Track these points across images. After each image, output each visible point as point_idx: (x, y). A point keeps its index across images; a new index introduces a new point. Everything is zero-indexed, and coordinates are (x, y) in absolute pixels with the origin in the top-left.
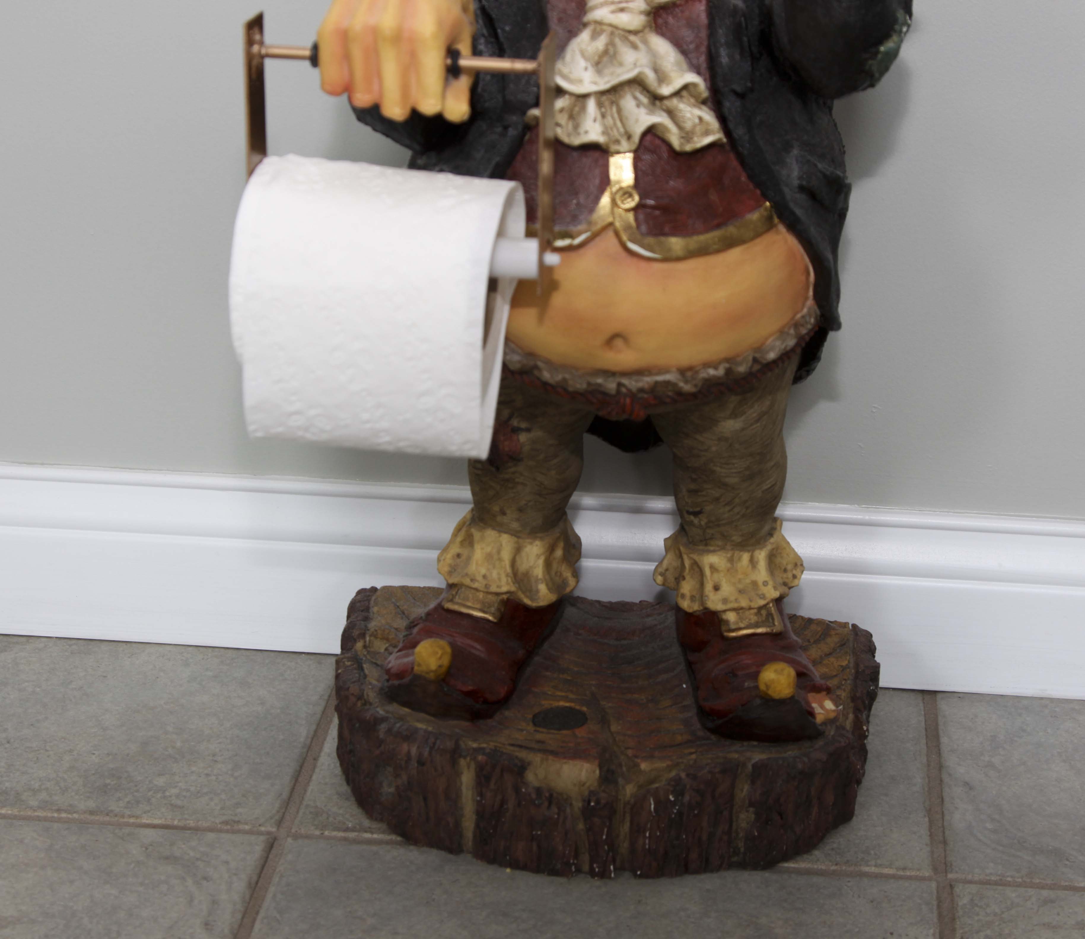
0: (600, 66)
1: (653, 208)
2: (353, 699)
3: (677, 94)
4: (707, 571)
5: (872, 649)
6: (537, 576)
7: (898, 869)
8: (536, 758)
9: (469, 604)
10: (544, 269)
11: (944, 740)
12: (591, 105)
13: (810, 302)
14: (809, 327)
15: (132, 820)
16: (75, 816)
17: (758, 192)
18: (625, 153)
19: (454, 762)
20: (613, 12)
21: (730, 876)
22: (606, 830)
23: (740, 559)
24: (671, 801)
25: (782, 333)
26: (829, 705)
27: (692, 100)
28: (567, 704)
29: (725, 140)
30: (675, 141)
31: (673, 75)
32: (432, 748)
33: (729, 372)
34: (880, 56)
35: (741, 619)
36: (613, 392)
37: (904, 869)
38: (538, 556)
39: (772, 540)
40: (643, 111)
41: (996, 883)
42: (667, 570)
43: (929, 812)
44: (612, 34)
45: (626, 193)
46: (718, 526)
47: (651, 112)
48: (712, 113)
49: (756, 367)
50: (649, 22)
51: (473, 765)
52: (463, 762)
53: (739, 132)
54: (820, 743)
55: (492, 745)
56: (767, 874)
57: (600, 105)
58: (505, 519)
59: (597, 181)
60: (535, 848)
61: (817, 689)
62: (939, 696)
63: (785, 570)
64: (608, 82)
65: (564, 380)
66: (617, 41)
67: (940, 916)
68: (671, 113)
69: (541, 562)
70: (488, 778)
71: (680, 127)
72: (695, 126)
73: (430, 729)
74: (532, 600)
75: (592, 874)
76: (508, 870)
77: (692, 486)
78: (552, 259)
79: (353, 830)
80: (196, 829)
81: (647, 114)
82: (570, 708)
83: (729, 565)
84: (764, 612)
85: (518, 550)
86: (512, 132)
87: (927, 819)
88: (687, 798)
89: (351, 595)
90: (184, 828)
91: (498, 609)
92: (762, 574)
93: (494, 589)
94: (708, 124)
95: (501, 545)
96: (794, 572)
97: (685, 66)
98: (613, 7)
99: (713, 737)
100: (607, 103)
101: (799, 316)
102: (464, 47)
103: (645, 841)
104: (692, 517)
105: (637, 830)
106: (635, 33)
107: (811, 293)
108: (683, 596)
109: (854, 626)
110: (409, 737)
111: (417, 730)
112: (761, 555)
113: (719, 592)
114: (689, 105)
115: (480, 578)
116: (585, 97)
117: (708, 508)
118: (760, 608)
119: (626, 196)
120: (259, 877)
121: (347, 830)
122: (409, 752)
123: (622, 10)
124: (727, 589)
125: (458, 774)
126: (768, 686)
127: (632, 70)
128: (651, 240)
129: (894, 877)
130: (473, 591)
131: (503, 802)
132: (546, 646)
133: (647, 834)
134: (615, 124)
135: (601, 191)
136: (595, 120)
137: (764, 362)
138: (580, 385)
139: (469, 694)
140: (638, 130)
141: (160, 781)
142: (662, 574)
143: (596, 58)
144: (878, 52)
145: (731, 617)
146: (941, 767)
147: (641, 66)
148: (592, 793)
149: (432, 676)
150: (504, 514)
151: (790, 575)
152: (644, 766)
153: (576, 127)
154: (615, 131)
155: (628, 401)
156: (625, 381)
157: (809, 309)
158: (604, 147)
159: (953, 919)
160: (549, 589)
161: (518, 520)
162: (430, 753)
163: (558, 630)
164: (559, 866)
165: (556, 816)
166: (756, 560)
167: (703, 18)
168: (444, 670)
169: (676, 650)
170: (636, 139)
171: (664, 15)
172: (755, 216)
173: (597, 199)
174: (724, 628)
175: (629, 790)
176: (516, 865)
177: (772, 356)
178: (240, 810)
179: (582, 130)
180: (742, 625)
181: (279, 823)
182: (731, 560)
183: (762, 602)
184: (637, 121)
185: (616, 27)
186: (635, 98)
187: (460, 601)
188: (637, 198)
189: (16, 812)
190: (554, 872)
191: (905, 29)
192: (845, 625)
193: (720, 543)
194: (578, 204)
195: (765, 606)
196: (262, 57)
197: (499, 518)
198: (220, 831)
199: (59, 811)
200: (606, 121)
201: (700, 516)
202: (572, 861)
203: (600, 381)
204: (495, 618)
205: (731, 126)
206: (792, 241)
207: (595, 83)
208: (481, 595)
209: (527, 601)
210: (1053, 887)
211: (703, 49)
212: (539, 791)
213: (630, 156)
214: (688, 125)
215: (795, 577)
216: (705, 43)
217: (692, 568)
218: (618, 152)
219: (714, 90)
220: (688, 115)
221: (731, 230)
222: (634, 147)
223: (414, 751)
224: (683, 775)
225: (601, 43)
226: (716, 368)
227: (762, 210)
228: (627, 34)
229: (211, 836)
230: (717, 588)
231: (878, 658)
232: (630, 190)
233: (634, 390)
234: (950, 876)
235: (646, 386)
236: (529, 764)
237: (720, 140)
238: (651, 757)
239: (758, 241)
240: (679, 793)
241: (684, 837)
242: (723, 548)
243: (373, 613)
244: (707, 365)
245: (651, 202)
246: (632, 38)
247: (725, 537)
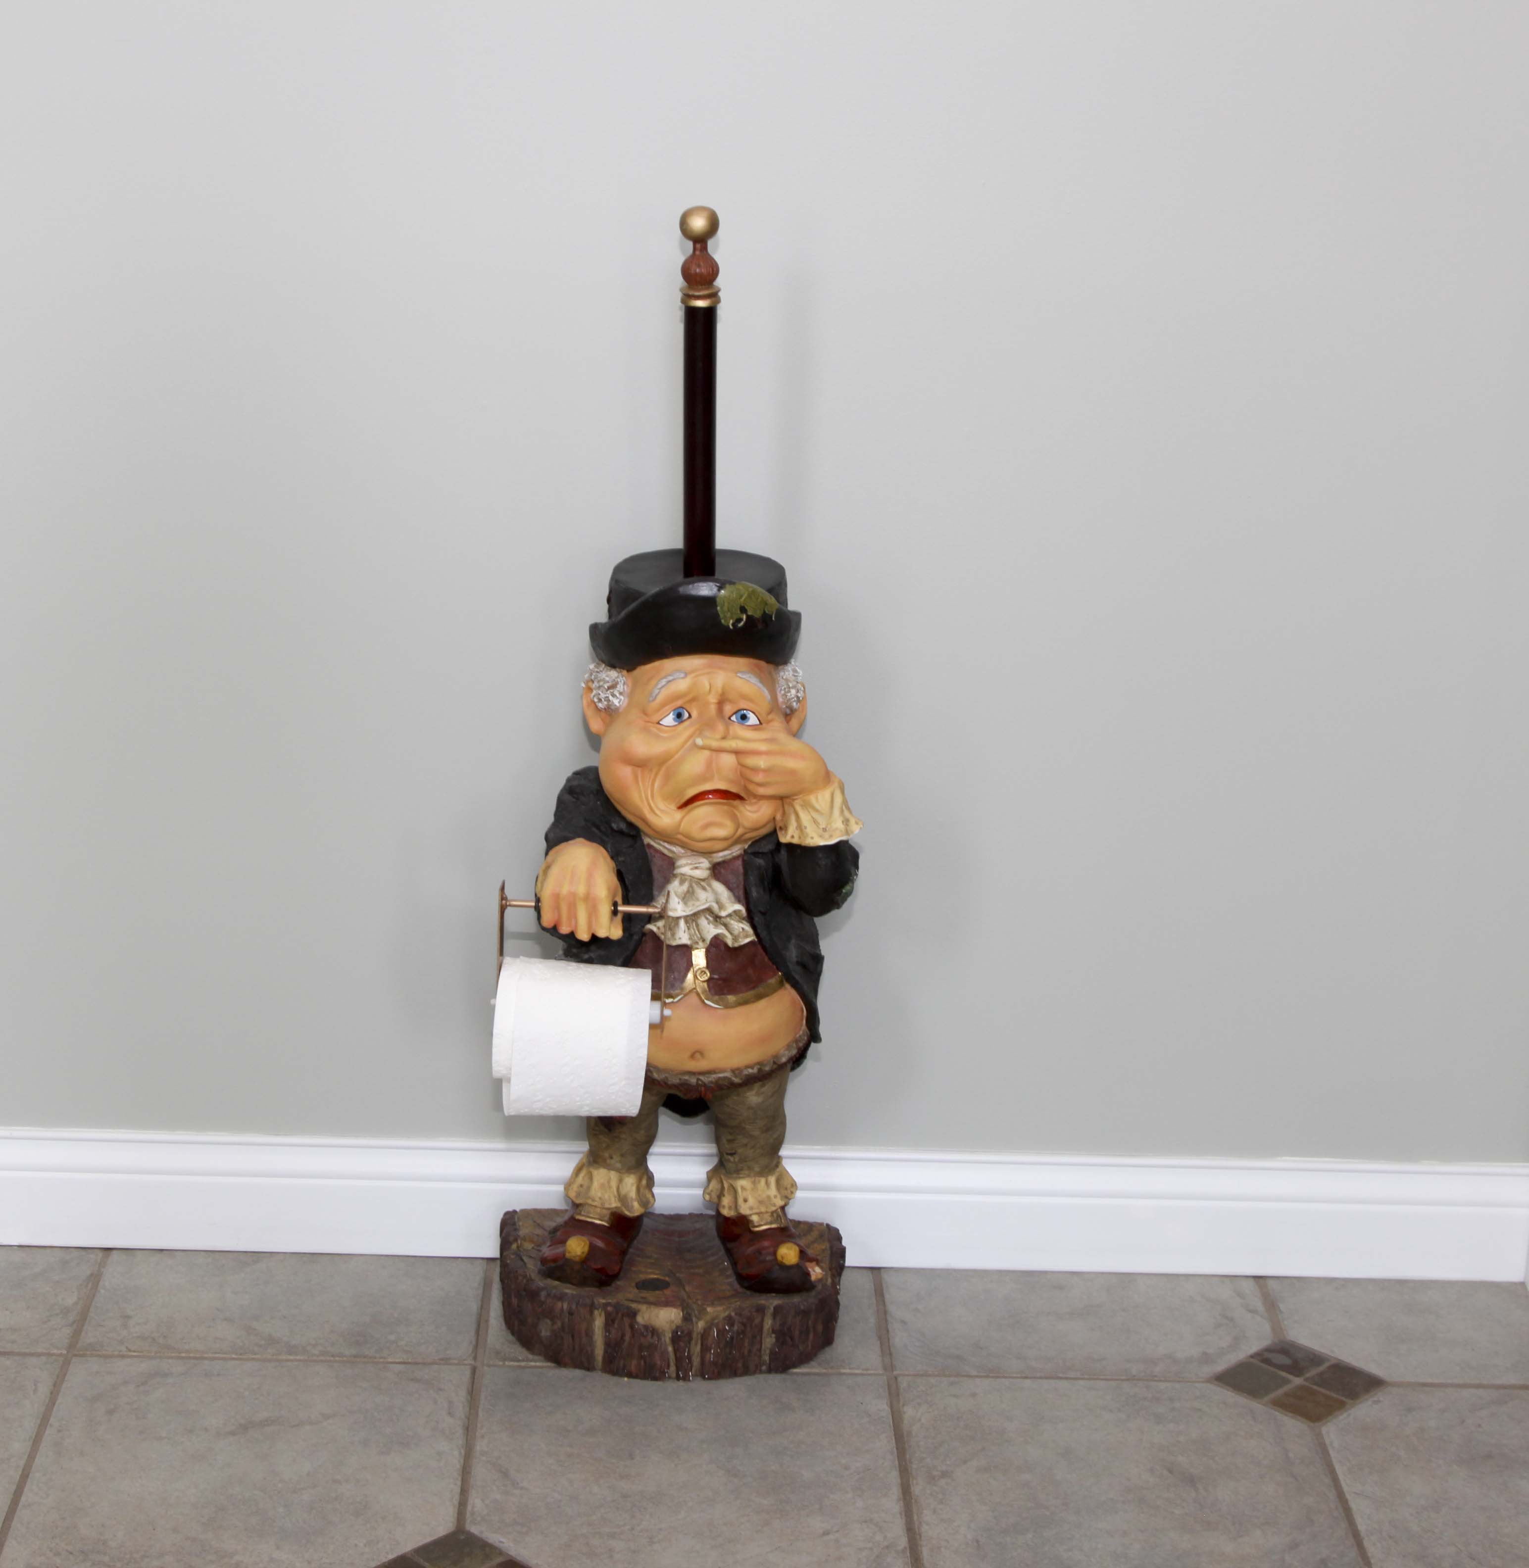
0: (685, 900)
1: (717, 979)
2: (520, 1278)
3: (730, 915)
4: (739, 1190)
5: (839, 1238)
6: (632, 1198)
7: (863, 1370)
8: (643, 1307)
9: (591, 1215)
10: (663, 1018)
11: (887, 1297)
12: (682, 923)
13: (804, 1027)
14: (804, 1042)
15: (382, 1360)
16: (345, 1359)
17: (775, 967)
18: (701, 949)
19: (591, 1313)
20: (692, 869)
21: (761, 1377)
22: (687, 1350)
23: (759, 1182)
24: (726, 1329)
25: (789, 1047)
26: (818, 1270)
27: (737, 918)
28: (655, 1276)
29: (756, 940)
30: (730, 943)
31: (727, 905)
32: (577, 1304)
33: (760, 1070)
34: (842, 894)
35: (761, 1219)
36: (695, 1084)
37: (867, 1370)
38: (632, 1185)
39: (778, 1170)
40: (712, 926)
41: (922, 1375)
42: (712, 1191)
43: (880, 1338)
44: (691, 880)
45: (703, 972)
46: (746, 1161)
47: (716, 927)
48: (748, 924)
49: (775, 1066)
50: (711, 873)
51: (603, 1314)
52: (596, 1312)
53: (763, 934)
54: (813, 1293)
55: (615, 1301)
56: (783, 1376)
57: (686, 922)
58: (613, 1162)
59: (685, 965)
60: (642, 1362)
61: (811, 1260)
62: (882, 1271)
63: (786, 1189)
64: (691, 910)
65: (666, 1078)
66: (694, 885)
67: (890, 1394)
68: (726, 926)
69: (634, 1188)
70: (613, 1321)
71: (731, 934)
72: (740, 933)
73: (574, 1293)
74: (629, 1210)
75: (678, 1378)
76: (626, 1379)
77: (730, 1137)
78: (667, 1012)
79: (523, 1361)
80: (424, 1364)
81: (715, 928)
82: (657, 1280)
83: (753, 1186)
84: (775, 1215)
85: (621, 1181)
86: (636, 937)
87: (879, 1342)
88: (736, 1328)
89: (501, 1216)
90: (416, 1363)
91: (610, 1218)
92: (773, 1191)
93: (607, 1206)
94: (747, 932)
95: (610, 1178)
96: (792, 1190)
97: (733, 899)
98: (691, 866)
99: (748, 1292)
100: (690, 921)
101: (798, 1036)
102: (619, 899)
103: (711, 1357)
104: (729, 1157)
105: (705, 1349)
106: (703, 880)
107: (804, 1022)
108: (724, 1207)
109: (828, 1225)
110: (561, 1297)
111: (566, 1294)
112: (772, 1180)
113: (747, 1203)
114: (736, 921)
115: (597, 1199)
116: (678, 918)
117: (740, 1151)
118: (772, 1213)
119: (703, 973)
120: (473, 1387)
121: (519, 1361)
122: (562, 1306)
123: (696, 868)
124: (751, 1201)
125: (593, 1320)
126: (782, 1258)
127: (705, 903)
128: (716, 998)
129: (862, 1375)
130: (593, 1207)
131: (623, 1336)
132: (635, 1242)
133: (712, 1352)
134: (695, 932)
135: (688, 970)
136: (685, 932)
137: (779, 1063)
138: (675, 1081)
139: (598, 1270)
140: (709, 937)
141: (392, 1337)
142: (709, 1194)
143: (683, 895)
144: (842, 892)
145: (755, 1218)
146: (885, 1312)
147: (710, 902)
148: (677, 1327)
149: (577, 1259)
150: (611, 1158)
151: (789, 1192)
152: (709, 1309)
153: (673, 935)
154: (695, 937)
155: (703, 1089)
156: (702, 1078)
157: (804, 1031)
158: (690, 946)
159: (898, 1395)
160: (640, 1205)
161: (620, 1162)
162: (577, 1307)
163: (641, 1233)
164: (657, 1375)
165: (656, 1342)
166: (769, 1182)
167: (741, 870)
168: (584, 1255)
169: (717, 1242)
170: (708, 942)
171: (719, 868)
172: (773, 981)
173: (686, 975)
174: (750, 1225)
175: (701, 1325)
176: (630, 1375)
177: (784, 1060)
178: (448, 1352)
179: (677, 937)
180: (762, 1223)
181: (475, 1358)
182: (754, 1183)
183: (774, 1209)
184: (708, 932)
185: (693, 877)
186: (707, 919)
187: (585, 1214)
188: (709, 974)
189: (306, 1358)
190: (655, 1379)
191: (855, 877)
192: (822, 1224)
193: (747, 1172)
194: (674, 978)
195: (776, 1211)
196: (507, 906)
197: (608, 1161)
198: (439, 1364)
199: (333, 1356)
200: (690, 931)
201: (734, 1156)
202: (666, 1370)
203: (686, 1077)
204: (608, 1224)
205: (759, 931)
206: (793, 992)
207: (684, 911)
208: (598, 1210)
209: (627, 1213)
210: (958, 1375)
211: (742, 887)
212: (646, 1327)
213: (704, 950)
214: (736, 932)
215: (792, 1193)
216: (742, 883)
217: (728, 1189)
218: (697, 949)
219: (748, 910)
220: (736, 927)
221: (760, 989)
222: (706, 946)
223: (565, 1306)
224: (733, 1314)
225: (685, 887)
226: (752, 1068)
227: (777, 977)
228: (699, 881)
229: (435, 1367)
230: (745, 1201)
231: (844, 1243)
232: (704, 969)
233: (706, 1082)
234: (895, 1373)
235: (713, 1080)
236: (639, 1311)
237: (754, 940)
238: (712, 1304)
239: (775, 995)
240: (731, 1325)
241: (734, 1352)
242: (749, 1176)
243: (519, 1226)
244: (747, 1067)
245: (716, 977)
246: (703, 883)
247: (750, 1168)
